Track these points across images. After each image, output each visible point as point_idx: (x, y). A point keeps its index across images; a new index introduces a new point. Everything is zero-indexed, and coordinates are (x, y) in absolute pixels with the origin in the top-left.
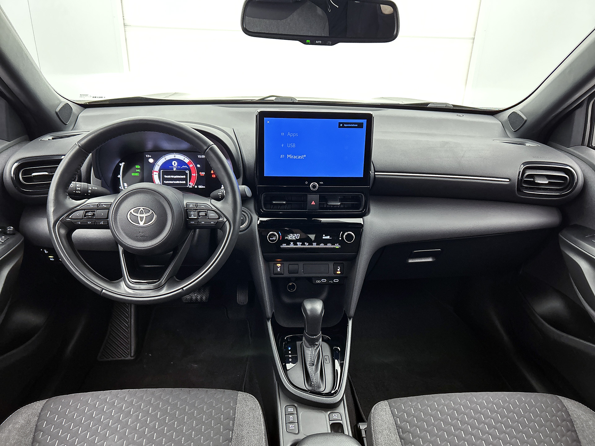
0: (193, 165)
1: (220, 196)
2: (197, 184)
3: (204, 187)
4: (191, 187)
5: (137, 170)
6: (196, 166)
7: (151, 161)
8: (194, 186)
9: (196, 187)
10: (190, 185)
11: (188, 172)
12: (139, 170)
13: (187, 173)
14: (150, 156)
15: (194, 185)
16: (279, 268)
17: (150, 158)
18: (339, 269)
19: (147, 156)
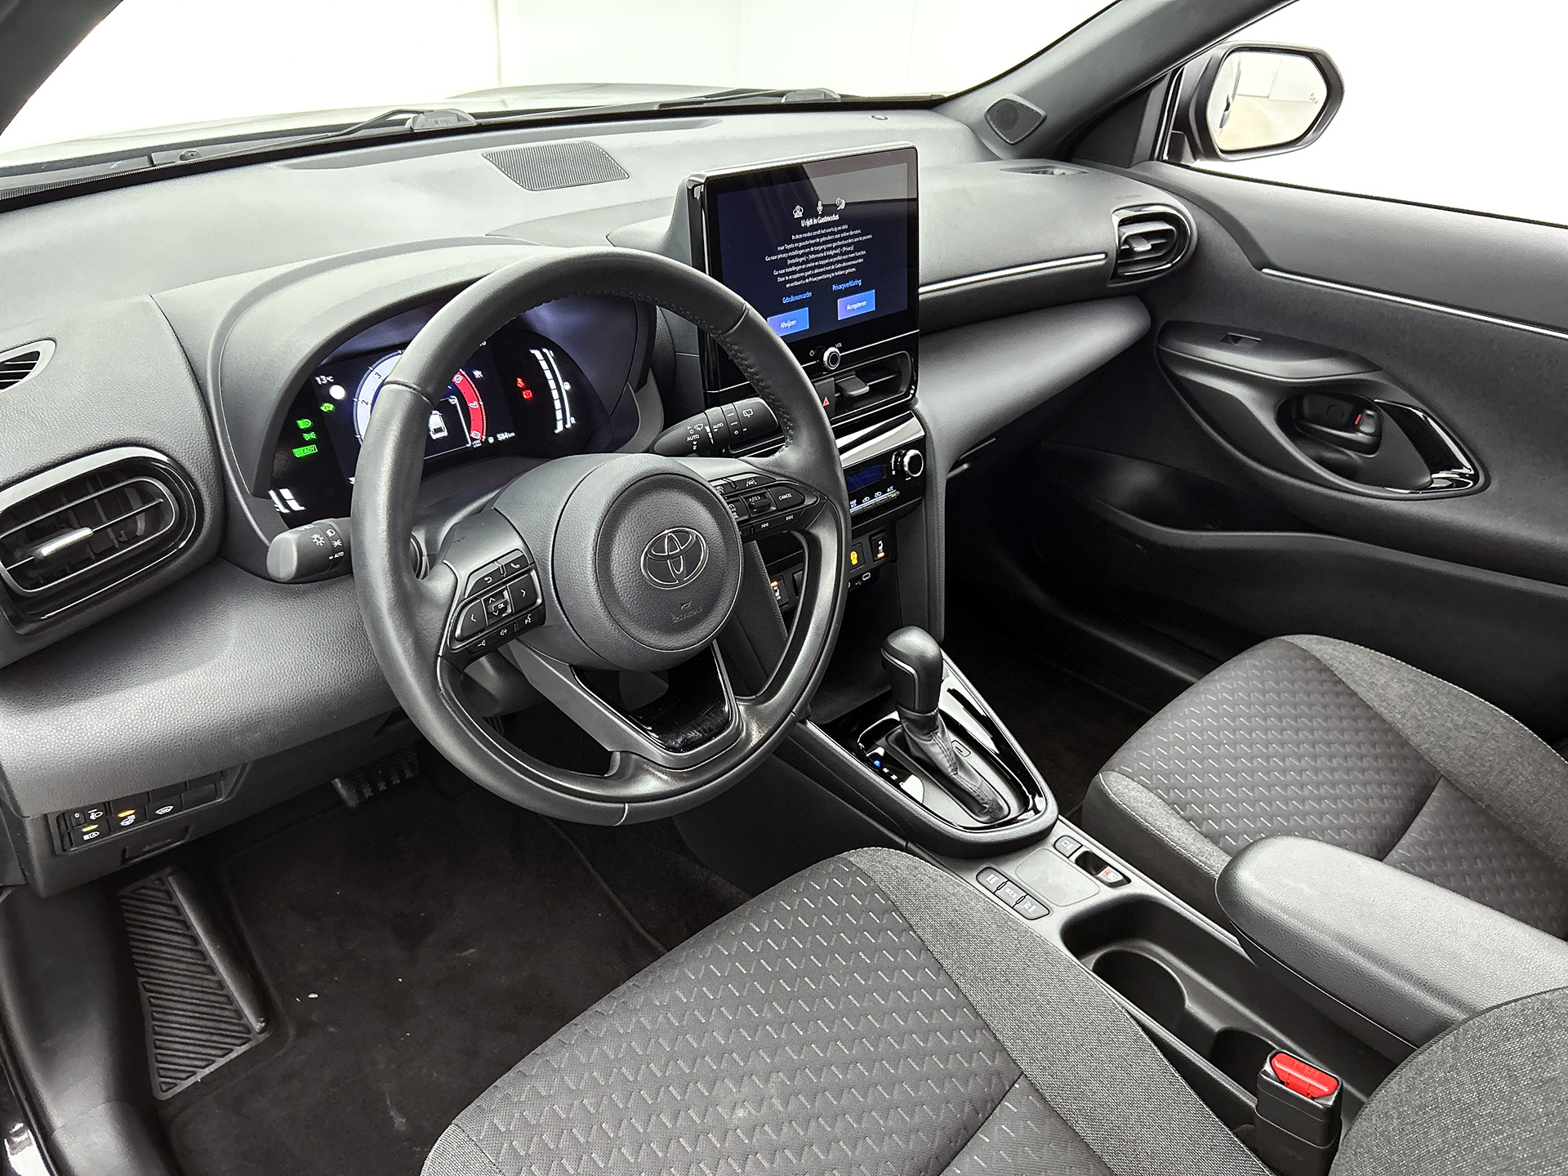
0: (463, 375)
1: (695, 443)
2: (492, 431)
3: (513, 434)
4: (477, 444)
5: (307, 437)
6: (472, 377)
7: (338, 392)
8: (486, 440)
9: (491, 440)
10: (473, 440)
11: (454, 400)
12: (312, 435)
13: (455, 404)
14: (330, 378)
15: (484, 437)
16: (776, 591)
17: (330, 384)
18: (880, 548)
19: (321, 380)
